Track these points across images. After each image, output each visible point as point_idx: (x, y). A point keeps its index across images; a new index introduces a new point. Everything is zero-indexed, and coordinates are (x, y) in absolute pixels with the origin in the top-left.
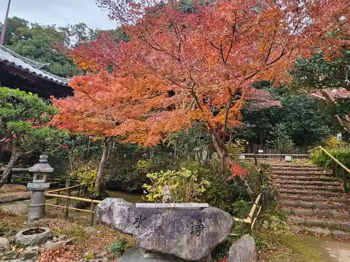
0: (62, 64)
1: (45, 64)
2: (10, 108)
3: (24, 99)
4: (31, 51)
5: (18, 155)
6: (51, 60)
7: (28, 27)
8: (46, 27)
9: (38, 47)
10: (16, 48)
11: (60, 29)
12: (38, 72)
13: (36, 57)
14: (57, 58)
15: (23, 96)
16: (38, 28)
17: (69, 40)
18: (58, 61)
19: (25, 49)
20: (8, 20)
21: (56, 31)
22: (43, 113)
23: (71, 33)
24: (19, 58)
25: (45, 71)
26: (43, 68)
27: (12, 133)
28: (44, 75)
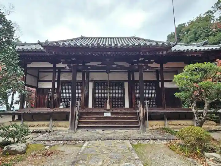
0: (215, 35)
1: (204, 42)
2: (196, 75)
3: (203, 67)
4: (192, 38)
5: (209, 102)
6: (206, 37)
7: (187, 26)
8: (196, 19)
9: (196, 34)
10: (184, 41)
11: (205, 14)
12: (202, 48)
13: (196, 40)
14: (209, 33)
15: (202, 66)
16: (192, 23)
17: (214, 17)
18: (210, 35)
19: (189, 38)
20: (176, 29)
21: (203, 18)
22: (217, 72)
23: (213, 12)
24: (189, 45)
25: (206, 46)
26: (204, 45)
27: (201, 89)
28: (206, 48)
